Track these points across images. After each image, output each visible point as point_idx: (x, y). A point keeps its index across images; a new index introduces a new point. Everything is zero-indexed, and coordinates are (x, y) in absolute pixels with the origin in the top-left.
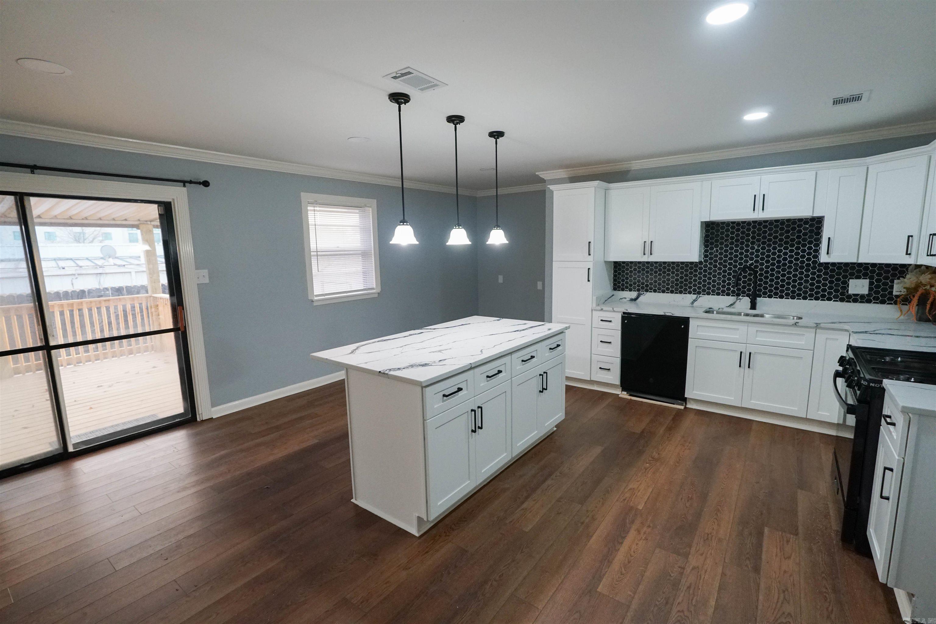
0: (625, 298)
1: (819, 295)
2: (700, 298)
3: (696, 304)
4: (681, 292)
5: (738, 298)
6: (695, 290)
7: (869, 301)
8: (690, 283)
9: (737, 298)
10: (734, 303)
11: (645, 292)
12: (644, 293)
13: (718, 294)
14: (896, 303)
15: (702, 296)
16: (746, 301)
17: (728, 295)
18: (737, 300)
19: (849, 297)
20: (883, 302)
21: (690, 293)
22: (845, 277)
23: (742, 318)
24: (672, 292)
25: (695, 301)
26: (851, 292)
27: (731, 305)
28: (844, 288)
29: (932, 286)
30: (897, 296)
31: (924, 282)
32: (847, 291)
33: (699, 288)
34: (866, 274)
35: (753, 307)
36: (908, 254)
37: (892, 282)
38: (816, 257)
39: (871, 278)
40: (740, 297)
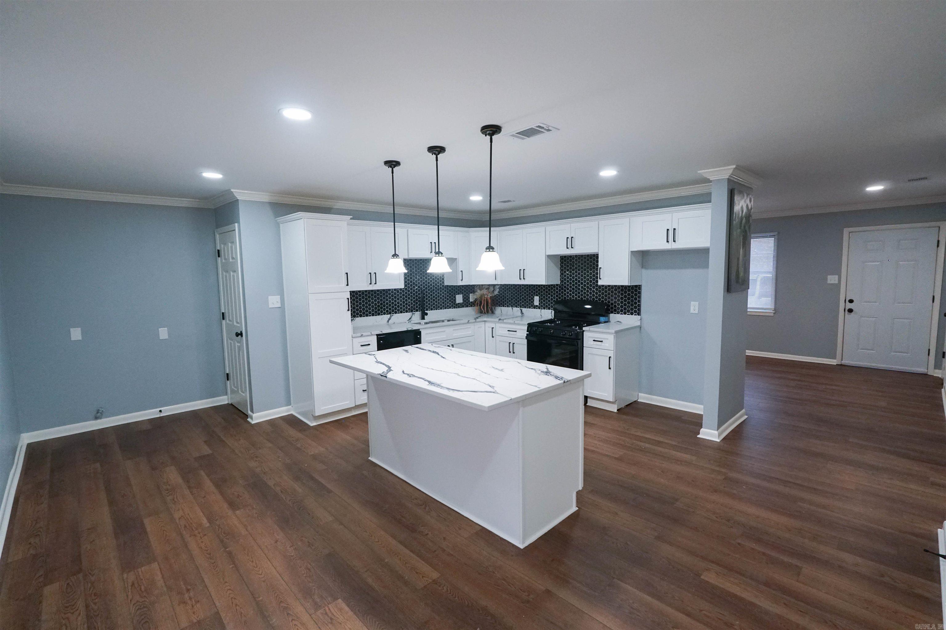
1: (446, 306)
2: (393, 316)
3: (391, 322)
4: (379, 314)
6: (387, 311)
7: (463, 307)
8: (384, 306)
9: (412, 313)
12: (354, 319)
13: (401, 312)
14: (471, 306)
16: (418, 314)
17: (407, 312)
19: (457, 305)
20: (467, 306)
21: (384, 314)
22: (454, 294)
23: (446, 323)
24: (373, 315)
25: (389, 319)
26: (457, 302)
27: (410, 319)
28: (455, 300)
29: (487, 295)
30: (471, 302)
31: (485, 293)
32: (456, 302)
33: (390, 309)
34: (461, 292)
35: (423, 318)
36: (496, 279)
37: (469, 295)
38: (443, 283)
39: (463, 294)
40: (414, 313)
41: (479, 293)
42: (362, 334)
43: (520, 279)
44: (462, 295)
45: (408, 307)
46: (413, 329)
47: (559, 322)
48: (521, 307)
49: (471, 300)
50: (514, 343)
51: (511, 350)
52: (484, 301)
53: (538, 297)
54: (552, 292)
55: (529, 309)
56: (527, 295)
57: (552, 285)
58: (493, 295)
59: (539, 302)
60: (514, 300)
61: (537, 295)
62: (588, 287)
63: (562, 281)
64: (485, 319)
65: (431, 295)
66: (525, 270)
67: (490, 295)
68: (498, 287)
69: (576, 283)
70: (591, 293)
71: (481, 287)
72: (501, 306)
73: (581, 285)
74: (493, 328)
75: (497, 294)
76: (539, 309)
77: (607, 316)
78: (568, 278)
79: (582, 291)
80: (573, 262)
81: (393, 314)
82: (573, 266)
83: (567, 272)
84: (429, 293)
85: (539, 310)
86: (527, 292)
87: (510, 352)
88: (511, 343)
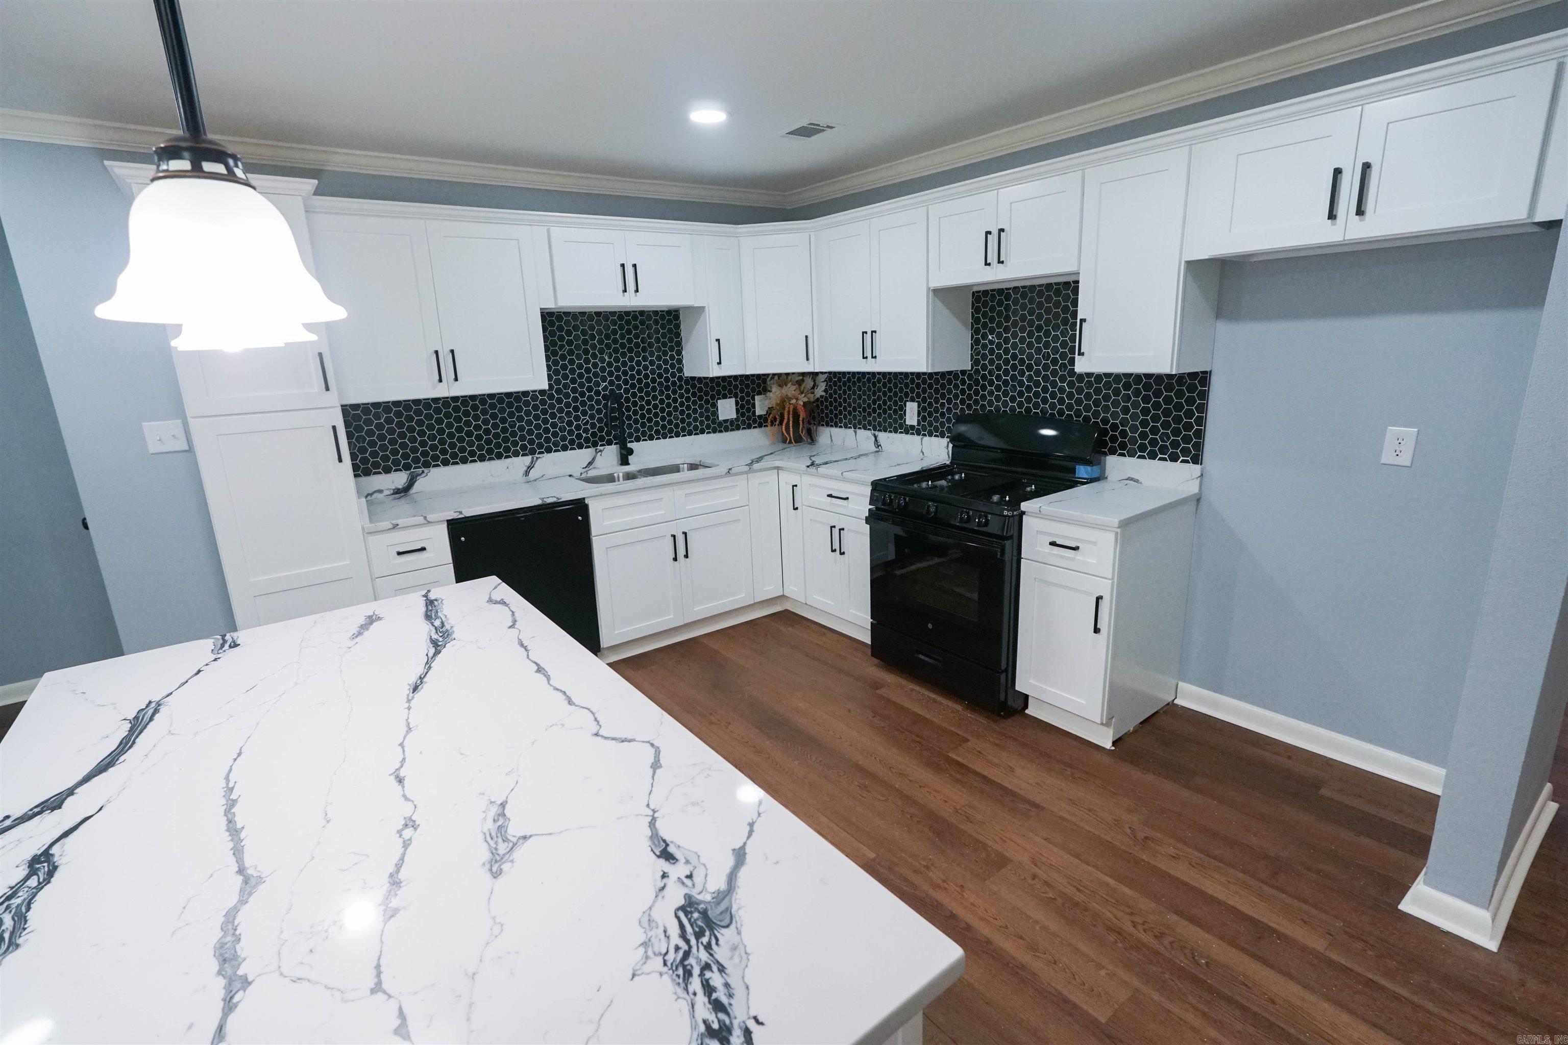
0: (380, 491)
1: (691, 428)
2: (539, 460)
3: (533, 474)
4: (499, 456)
5: (598, 451)
6: (524, 447)
7: (738, 428)
8: (514, 434)
9: (596, 449)
10: (594, 459)
11: (426, 470)
12: (423, 472)
13: (565, 448)
14: (760, 426)
15: (541, 455)
16: (611, 452)
17: (580, 447)
18: (597, 453)
19: (720, 424)
20: (749, 427)
21: (516, 454)
22: (713, 397)
24: (482, 459)
25: (530, 468)
26: (721, 418)
27: (590, 463)
28: (715, 413)
29: (797, 399)
30: (760, 417)
31: (790, 395)
32: (718, 417)
33: (531, 442)
34: (730, 392)
35: (624, 461)
36: (808, 359)
37: (754, 400)
38: (681, 370)
39: (736, 396)
40: (602, 448)
41: (775, 393)
42: (394, 522)
43: (864, 358)
44: (734, 399)
45: (584, 435)
46: (560, 501)
47: (963, 475)
48: (875, 430)
49: (760, 410)
50: (843, 529)
51: (836, 546)
52: (789, 414)
53: (915, 405)
54: (950, 392)
55: (893, 435)
56: (890, 399)
57: (950, 373)
58: (812, 398)
59: (918, 416)
60: (859, 412)
61: (913, 400)
62: (1045, 379)
63: (975, 362)
64: (778, 463)
65: (648, 403)
66: (875, 332)
67: (803, 399)
68: (822, 378)
69: (1014, 367)
70: (1053, 396)
71: (783, 379)
72: (832, 426)
73: (1027, 373)
74: (796, 486)
75: (822, 397)
76: (918, 434)
77: (1099, 463)
78: (992, 352)
79: (1029, 389)
80: (1007, 308)
81: (539, 453)
82: (1007, 319)
83: (990, 337)
84: (642, 398)
85: (917, 438)
86: (890, 390)
87: (833, 551)
88: (834, 527)
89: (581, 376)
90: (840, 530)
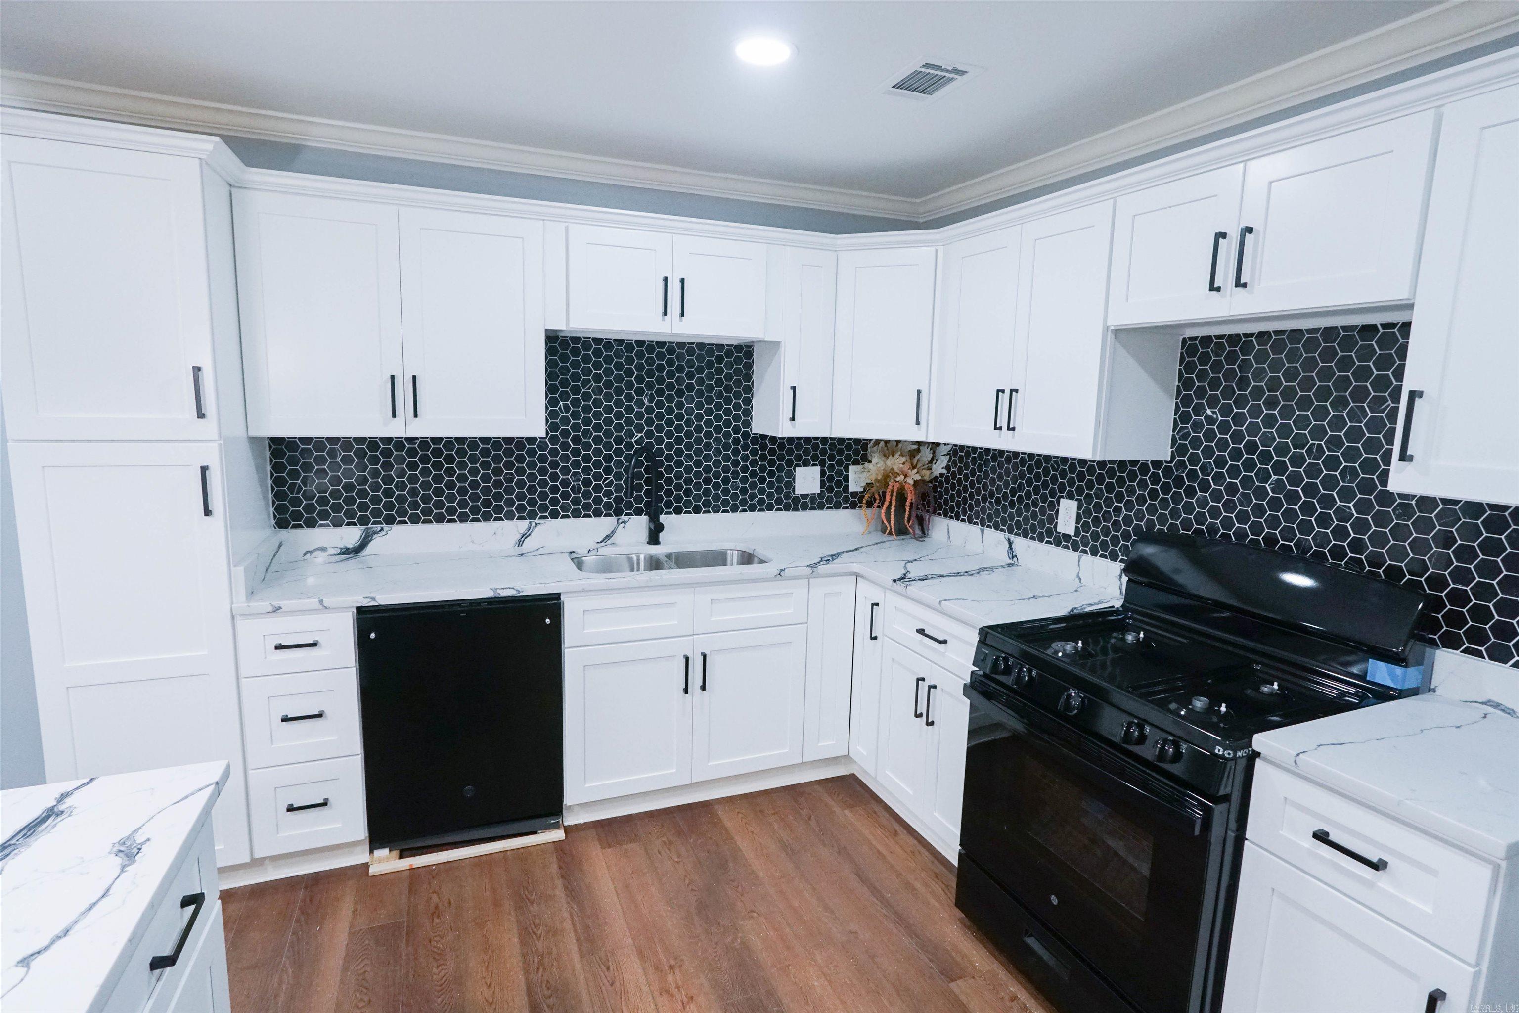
0: (323, 549)
1: (755, 501)
2: (539, 527)
3: (528, 544)
4: (487, 518)
5: (620, 521)
6: (521, 508)
7: (821, 507)
8: (509, 490)
9: (618, 519)
10: (613, 532)
11: (387, 528)
12: (382, 529)
13: (576, 514)
14: (854, 506)
15: (542, 521)
16: (639, 524)
17: (598, 514)
18: (618, 524)
19: (796, 500)
20: (837, 506)
21: (510, 517)
22: (789, 463)
24: (463, 518)
25: (525, 536)
26: (799, 491)
27: (608, 537)
28: (790, 485)
29: (906, 476)
30: (854, 494)
31: (896, 470)
32: (794, 490)
33: (532, 502)
34: (815, 457)
35: (654, 538)
36: (918, 423)
37: (847, 470)
38: (747, 424)
39: (822, 464)
40: (626, 518)
41: (877, 465)
42: (276, 603)
43: (996, 428)
44: (818, 468)
45: (605, 499)
46: (521, 594)
47: (1142, 635)
48: (1010, 532)
49: (855, 483)
50: (935, 687)
51: (922, 709)
52: (892, 495)
53: (1074, 504)
54: (1131, 492)
55: (1036, 543)
56: (1037, 490)
57: (1134, 463)
58: (927, 475)
59: (1077, 522)
60: (991, 503)
61: (1070, 496)
62: (1311, 490)
63: (1179, 450)
64: (856, 568)
65: (698, 464)
66: (1017, 391)
67: (914, 476)
68: (944, 450)
69: (1249, 465)
70: (1324, 521)
71: (890, 447)
72: (951, 517)
73: (1274, 477)
74: (877, 605)
75: (942, 475)
76: (1075, 549)
77: (1420, 663)
78: (1210, 435)
79: (1275, 504)
80: (1245, 366)
81: (542, 518)
82: (1243, 383)
83: (1209, 412)
84: (689, 457)
85: (1071, 556)
86: (1038, 477)
87: (918, 715)
88: (923, 679)
89: (608, 422)
90: (930, 687)
